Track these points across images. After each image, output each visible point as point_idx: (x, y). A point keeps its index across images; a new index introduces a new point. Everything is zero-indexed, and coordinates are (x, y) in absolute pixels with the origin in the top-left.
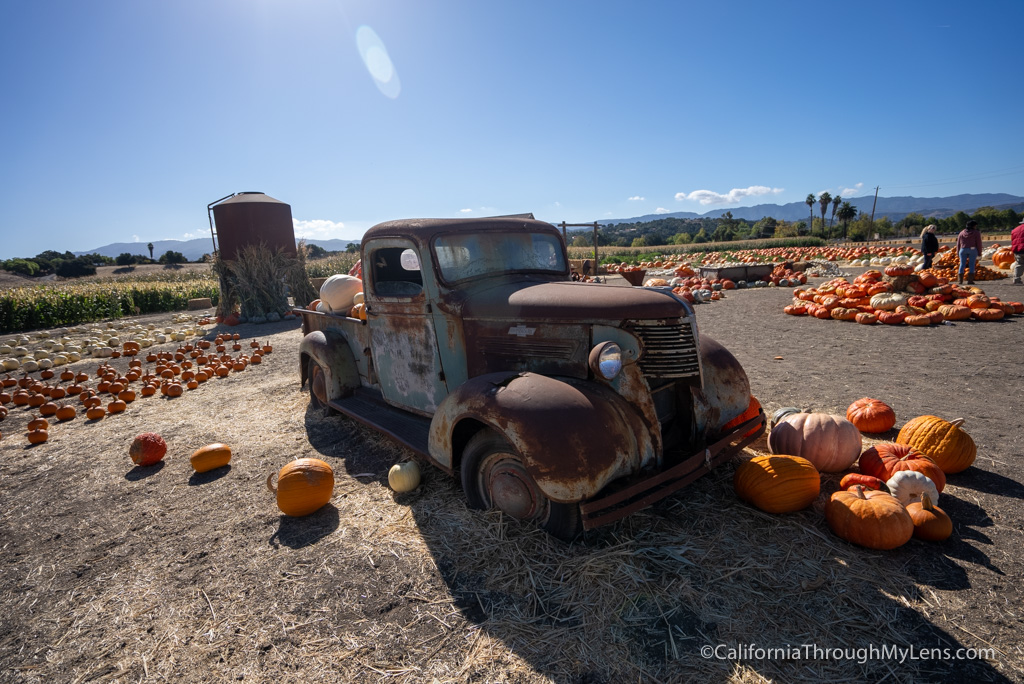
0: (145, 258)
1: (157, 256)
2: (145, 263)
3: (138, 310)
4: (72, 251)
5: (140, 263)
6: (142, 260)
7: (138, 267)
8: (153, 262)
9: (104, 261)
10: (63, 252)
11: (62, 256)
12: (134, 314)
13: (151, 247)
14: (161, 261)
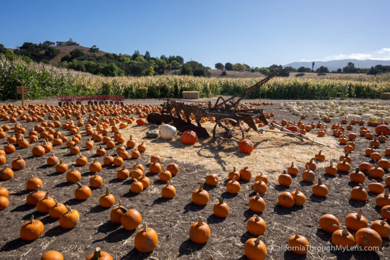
0: (309, 69)
1: (315, 69)
2: (309, 72)
3: (355, 95)
4: (282, 65)
5: (307, 72)
6: (308, 70)
7: (306, 73)
8: (313, 71)
9: (293, 70)
10: (278, 65)
11: (278, 67)
12: (353, 97)
13: (313, 64)
14: (317, 71)
